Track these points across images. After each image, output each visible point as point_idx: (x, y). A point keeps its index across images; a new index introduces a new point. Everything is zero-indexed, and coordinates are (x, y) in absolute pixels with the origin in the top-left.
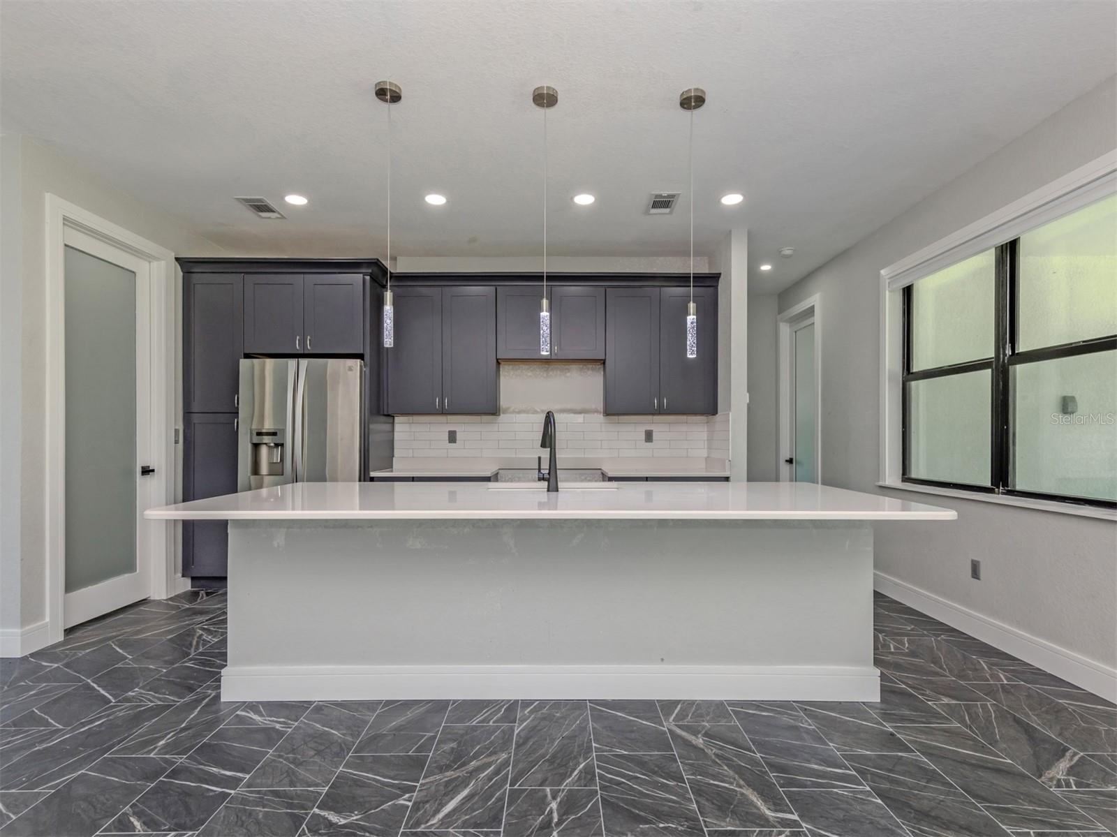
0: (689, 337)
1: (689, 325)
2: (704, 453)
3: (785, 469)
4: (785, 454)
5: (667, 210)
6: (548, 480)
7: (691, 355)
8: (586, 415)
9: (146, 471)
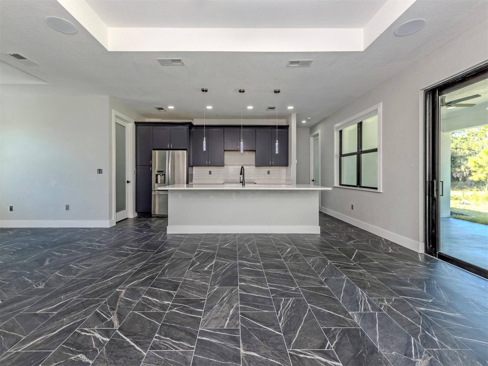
0: (276, 148)
1: (276, 146)
2: (285, 178)
3: (312, 182)
4: (312, 178)
5: (273, 110)
6: (242, 183)
7: (277, 152)
8: (250, 166)
9: (128, 182)
